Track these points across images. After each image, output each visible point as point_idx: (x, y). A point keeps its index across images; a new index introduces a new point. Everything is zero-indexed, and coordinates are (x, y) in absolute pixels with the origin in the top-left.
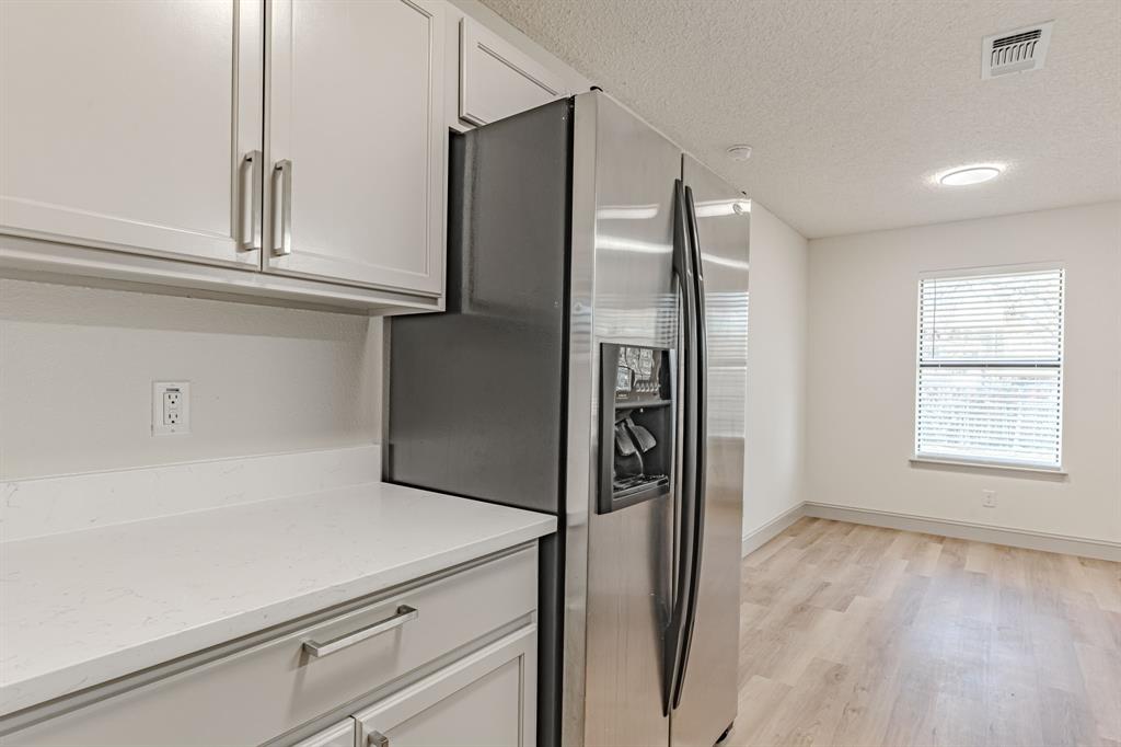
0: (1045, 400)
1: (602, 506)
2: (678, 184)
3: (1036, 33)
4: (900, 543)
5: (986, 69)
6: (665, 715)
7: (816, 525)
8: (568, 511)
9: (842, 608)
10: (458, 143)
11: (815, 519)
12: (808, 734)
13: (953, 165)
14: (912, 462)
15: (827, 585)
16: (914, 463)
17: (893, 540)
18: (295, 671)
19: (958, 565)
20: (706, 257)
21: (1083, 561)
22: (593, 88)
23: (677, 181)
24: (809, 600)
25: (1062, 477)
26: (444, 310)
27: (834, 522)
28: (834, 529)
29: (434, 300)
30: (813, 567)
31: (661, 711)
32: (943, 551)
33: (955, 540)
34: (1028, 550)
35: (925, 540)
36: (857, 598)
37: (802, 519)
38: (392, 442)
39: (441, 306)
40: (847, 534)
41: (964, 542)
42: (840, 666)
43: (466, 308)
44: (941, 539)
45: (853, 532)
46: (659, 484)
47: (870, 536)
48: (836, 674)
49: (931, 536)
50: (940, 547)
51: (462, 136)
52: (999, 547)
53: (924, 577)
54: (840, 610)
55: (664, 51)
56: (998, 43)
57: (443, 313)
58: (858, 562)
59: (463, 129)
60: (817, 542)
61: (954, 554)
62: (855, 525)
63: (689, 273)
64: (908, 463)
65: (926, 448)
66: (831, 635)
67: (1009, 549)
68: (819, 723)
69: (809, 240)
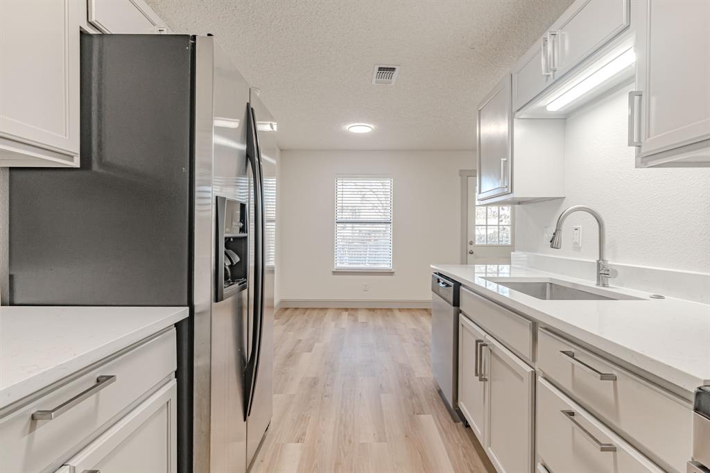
0: (385, 235)
1: (218, 297)
2: (248, 105)
3: (393, 69)
4: (330, 314)
5: (374, 80)
6: (245, 421)
7: (288, 312)
8: (195, 303)
9: (310, 351)
10: (86, 39)
11: (287, 309)
12: (308, 414)
13: (355, 122)
14: (333, 272)
15: (300, 340)
16: (335, 273)
17: (326, 314)
18: (27, 437)
19: (356, 320)
20: (263, 156)
21: (400, 310)
22: (209, 35)
23: (248, 103)
24: (293, 350)
25: (391, 273)
26: (79, 167)
27: (297, 309)
28: (297, 312)
29: (71, 157)
30: (291, 333)
31: (242, 418)
32: (349, 315)
33: (352, 309)
34: (381, 309)
35: (340, 311)
36: (316, 344)
37: (281, 309)
38: (12, 273)
39: (76, 163)
40: (304, 314)
41: (356, 309)
42: (315, 378)
43: (95, 167)
44: (346, 310)
45: (307, 313)
46: (240, 284)
47: (315, 313)
48: (314, 382)
49: (342, 309)
50: (347, 313)
51: (91, 36)
52: (370, 310)
53: (343, 329)
54: (309, 352)
55: (219, 18)
56: (380, 69)
57: (77, 169)
58: (312, 327)
59: (91, 31)
60: (291, 320)
61: (352, 316)
62: (307, 309)
63: (257, 159)
64: (331, 273)
65: (339, 265)
66: (307, 365)
67: (373, 310)
68: (311, 407)
69: (281, 150)
